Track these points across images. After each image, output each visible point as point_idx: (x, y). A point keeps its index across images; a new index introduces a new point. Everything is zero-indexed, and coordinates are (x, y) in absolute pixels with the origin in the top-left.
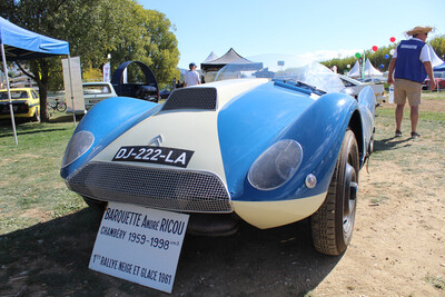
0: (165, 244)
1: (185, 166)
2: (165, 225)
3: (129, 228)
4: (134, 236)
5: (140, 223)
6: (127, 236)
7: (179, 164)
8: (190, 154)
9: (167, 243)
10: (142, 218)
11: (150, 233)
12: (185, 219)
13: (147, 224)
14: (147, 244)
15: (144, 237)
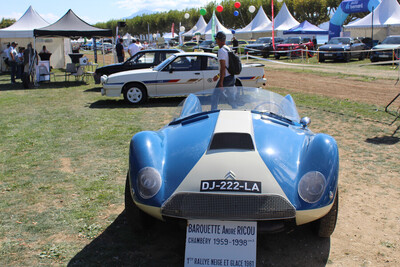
0: (244, 243)
1: (260, 192)
2: (240, 230)
3: (212, 236)
4: (218, 241)
5: (221, 231)
6: (212, 241)
7: (255, 191)
8: (259, 184)
9: (246, 242)
10: (221, 228)
11: (230, 237)
12: (254, 225)
13: (226, 231)
14: (230, 245)
15: (227, 240)
